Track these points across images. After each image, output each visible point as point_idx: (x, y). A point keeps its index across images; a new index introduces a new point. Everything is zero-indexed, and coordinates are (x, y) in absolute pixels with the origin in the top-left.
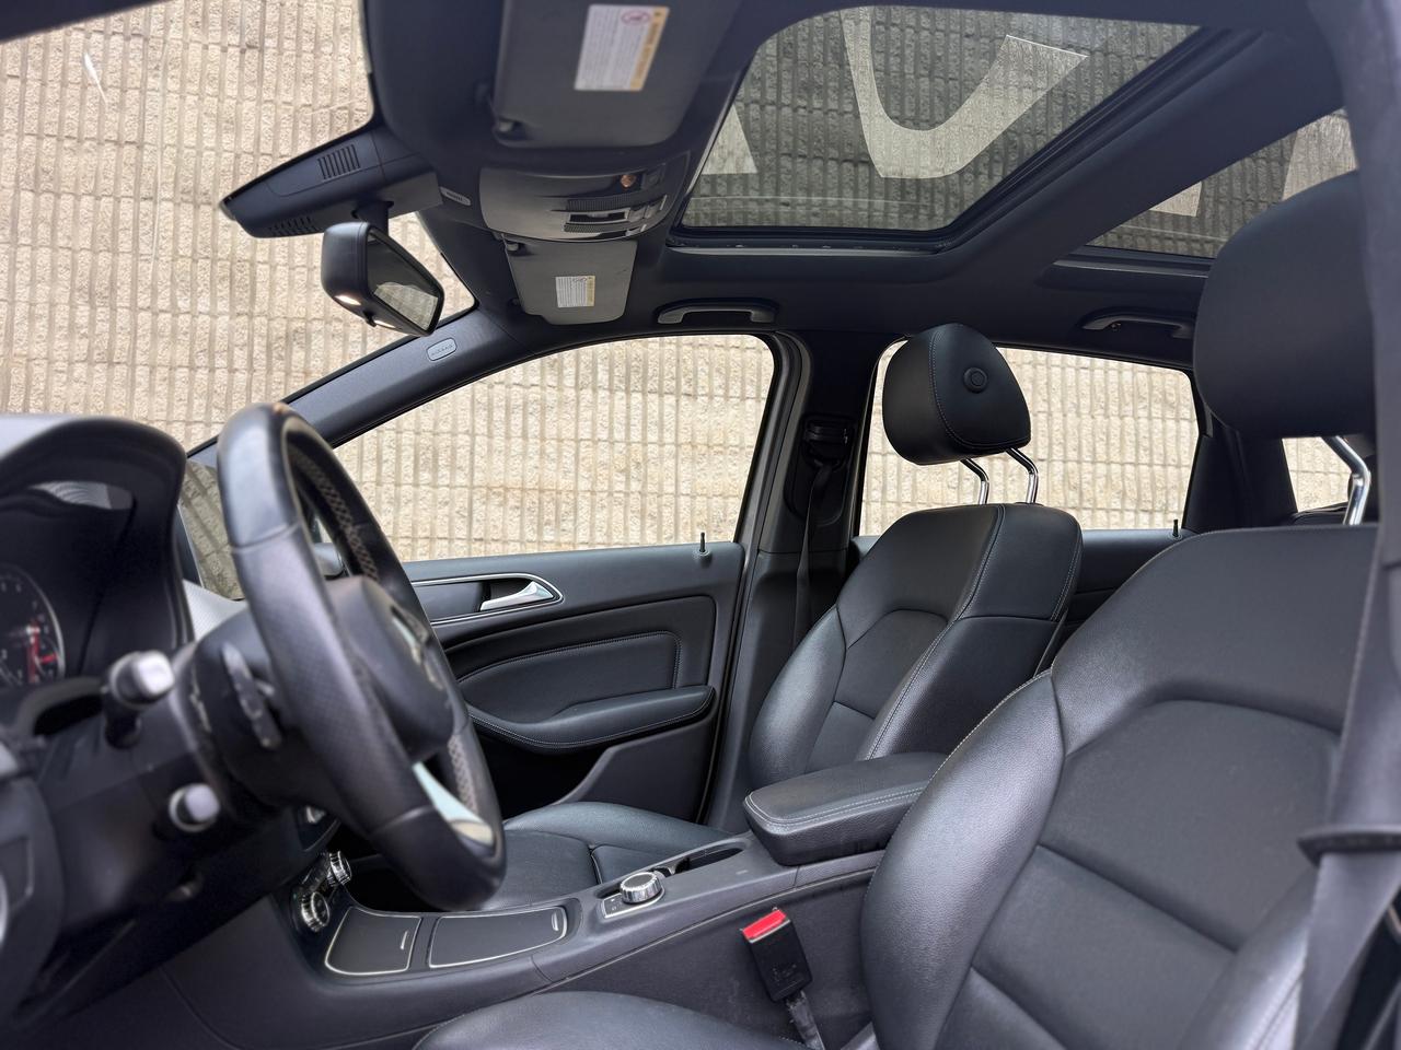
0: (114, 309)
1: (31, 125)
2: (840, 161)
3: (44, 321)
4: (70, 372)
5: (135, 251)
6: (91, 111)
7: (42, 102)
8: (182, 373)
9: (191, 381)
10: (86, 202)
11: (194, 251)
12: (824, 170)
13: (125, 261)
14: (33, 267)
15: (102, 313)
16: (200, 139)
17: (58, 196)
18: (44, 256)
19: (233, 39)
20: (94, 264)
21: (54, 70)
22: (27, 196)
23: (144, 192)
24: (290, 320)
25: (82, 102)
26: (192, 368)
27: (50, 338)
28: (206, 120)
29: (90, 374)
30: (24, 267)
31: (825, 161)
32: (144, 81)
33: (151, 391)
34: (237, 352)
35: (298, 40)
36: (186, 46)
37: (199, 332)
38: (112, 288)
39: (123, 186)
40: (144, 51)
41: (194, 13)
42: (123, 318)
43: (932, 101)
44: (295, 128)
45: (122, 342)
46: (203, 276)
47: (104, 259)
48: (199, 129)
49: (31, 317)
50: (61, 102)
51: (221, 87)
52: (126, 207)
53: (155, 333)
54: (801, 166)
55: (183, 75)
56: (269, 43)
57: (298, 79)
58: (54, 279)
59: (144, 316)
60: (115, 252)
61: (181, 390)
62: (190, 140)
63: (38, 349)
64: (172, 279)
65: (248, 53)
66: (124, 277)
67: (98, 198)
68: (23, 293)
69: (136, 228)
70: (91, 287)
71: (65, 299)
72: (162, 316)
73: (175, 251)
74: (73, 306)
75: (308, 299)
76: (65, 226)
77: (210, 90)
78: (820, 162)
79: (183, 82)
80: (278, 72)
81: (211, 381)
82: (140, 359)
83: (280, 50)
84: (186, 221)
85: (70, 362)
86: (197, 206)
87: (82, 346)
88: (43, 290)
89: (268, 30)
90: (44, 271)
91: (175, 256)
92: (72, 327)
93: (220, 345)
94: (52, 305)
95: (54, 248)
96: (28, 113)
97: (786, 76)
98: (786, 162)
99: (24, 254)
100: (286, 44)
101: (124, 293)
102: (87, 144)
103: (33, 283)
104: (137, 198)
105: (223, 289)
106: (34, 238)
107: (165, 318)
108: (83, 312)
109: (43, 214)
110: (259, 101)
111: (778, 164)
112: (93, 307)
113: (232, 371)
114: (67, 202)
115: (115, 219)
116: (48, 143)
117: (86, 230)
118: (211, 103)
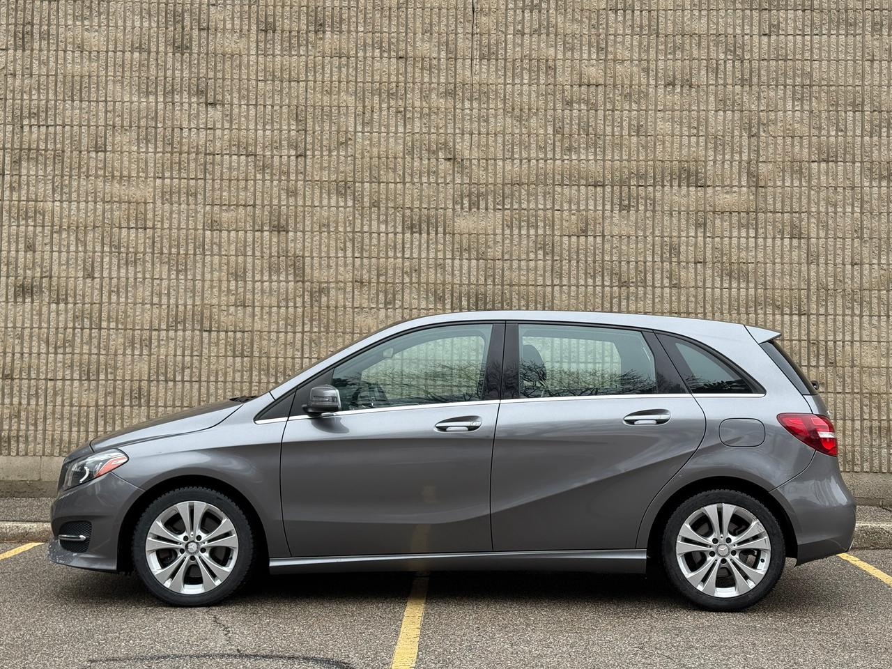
0: (245, 282)
1: (209, 201)
2: (587, 186)
3: (217, 289)
4: (228, 310)
5: (254, 255)
6: (234, 193)
7: (213, 190)
8: (274, 310)
9: (278, 313)
10: (233, 234)
11: (278, 253)
12: (579, 191)
13: (249, 260)
14: (212, 265)
15: (241, 283)
16: (280, 201)
17: (221, 231)
18: (216, 259)
19: (293, 152)
20: (237, 261)
21: (218, 174)
22: (208, 233)
23: (257, 228)
24: (320, 283)
25: (229, 187)
26: (279, 307)
27: (219, 296)
28: (282, 192)
29: (236, 312)
30: (208, 265)
31: (579, 186)
32: (255, 176)
33: (262, 319)
34: (298, 299)
35: (322, 151)
36: (272, 157)
37: (282, 291)
38: (245, 272)
39: (248, 226)
40: (255, 163)
41: (276, 142)
42: (249, 286)
43: (638, 149)
44: (321, 192)
45: (249, 296)
46: (283, 265)
47: (241, 259)
48: (279, 197)
49: (212, 287)
50: (221, 189)
51: (288, 176)
52: (249, 235)
53: (263, 291)
54: (566, 190)
55: (272, 172)
56: (308, 153)
57: (322, 168)
58: (220, 270)
59: (258, 284)
60: (245, 255)
61: (275, 318)
62: (275, 202)
63: (215, 301)
64: (270, 268)
65: (299, 159)
66: (249, 266)
67: (238, 231)
68: (208, 276)
69: (254, 244)
70: (236, 272)
71: (225, 278)
72: (265, 284)
73: (270, 254)
74: (229, 281)
75: (329, 272)
76: (225, 245)
77: (283, 178)
78: (576, 187)
79: (272, 175)
80: (313, 166)
81: (287, 312)
82: (257, 304)
83: (314, 156)
84: (275, 240)
85: (228, 306)
86: (279, 232)
87: (232, 298)
88: (216, 274)
89: (308, 147)
90: (216, 267)
91: (271, 256)
92: (229, 291)
93: (291, 296)
94: (220, 281)
95: (220, 255)
96: (207, 195)
97: (558, 144)
98: (558, 189)
99: (208, 259)
100: (316, 153)
101: (249, 274)
102: (232, 207)
103: (212, 272)
104: (254, 231)
105: (291, 270)
106: (212, 251)
107: (266, 284)
108: (233, 283)
109: (215, 240)
110: (305, 181)
111: (554, 190)
112: (237, 281)
113: (295, 307)
114: (225, 234)
115: (245, 241)
116: (216, 208)
117: (233, 247)
118: (284, 183)
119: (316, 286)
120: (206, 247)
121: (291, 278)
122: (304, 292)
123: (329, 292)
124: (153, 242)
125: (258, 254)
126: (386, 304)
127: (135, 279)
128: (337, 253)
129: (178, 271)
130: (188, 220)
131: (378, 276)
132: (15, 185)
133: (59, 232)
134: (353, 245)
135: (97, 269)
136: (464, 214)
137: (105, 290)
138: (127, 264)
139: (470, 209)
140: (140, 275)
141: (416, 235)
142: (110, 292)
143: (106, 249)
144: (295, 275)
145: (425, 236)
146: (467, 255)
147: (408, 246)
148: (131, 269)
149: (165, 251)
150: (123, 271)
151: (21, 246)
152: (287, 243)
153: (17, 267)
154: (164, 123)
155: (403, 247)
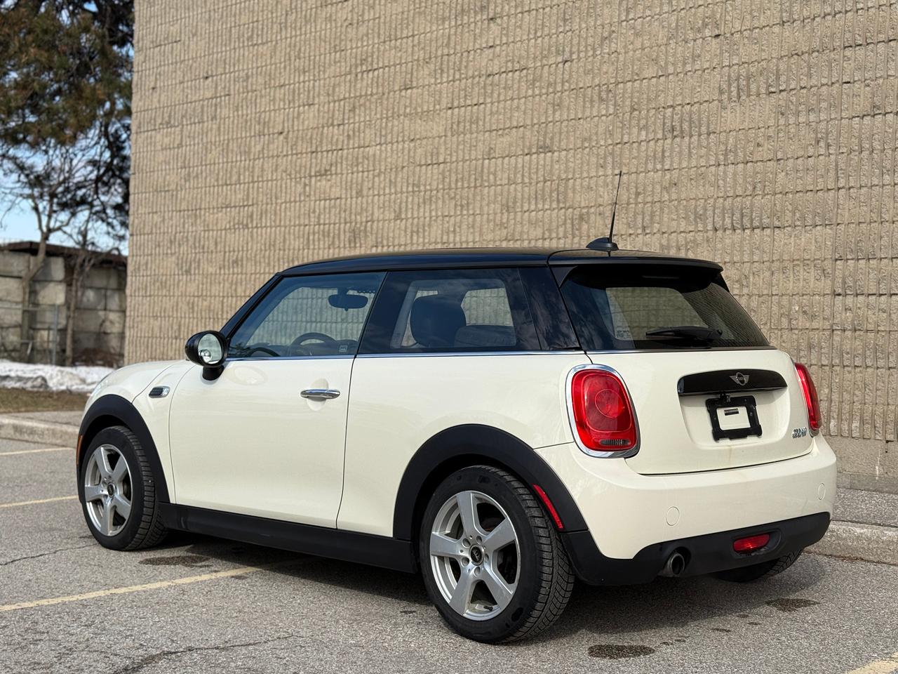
119: (577, 212)
120: (485, 178)
121: (554, 205)
122: (565, 220)
123: (589, 219)
124: (444, 178)
125: (526, 180)
126: (644, 228)
127: (431, 218)
128: (597, 172)
129: (462, 206)
130: (470, 150)
131: (638, 194)
132: (351, 133)
133: (379, 175)
134: (613, 159)
135: (403, 209)
136: (733, 104)
137: (409, 230)
138: (424, 203)
139: (739, 97)
140: (433, 214)
141: (678, 139)
142: (412, 232)
143: (410, 189)
144: (558, 201)
145: (687, 139)
146: (732, 158)
147: (667, 154)
148: (427, 207)
149: (453, 186)
150: (422, 210)
151: (354, 193)
152: (552, 166)
153: (351, 213)
154: (455, 49)
155: (663, 156)
